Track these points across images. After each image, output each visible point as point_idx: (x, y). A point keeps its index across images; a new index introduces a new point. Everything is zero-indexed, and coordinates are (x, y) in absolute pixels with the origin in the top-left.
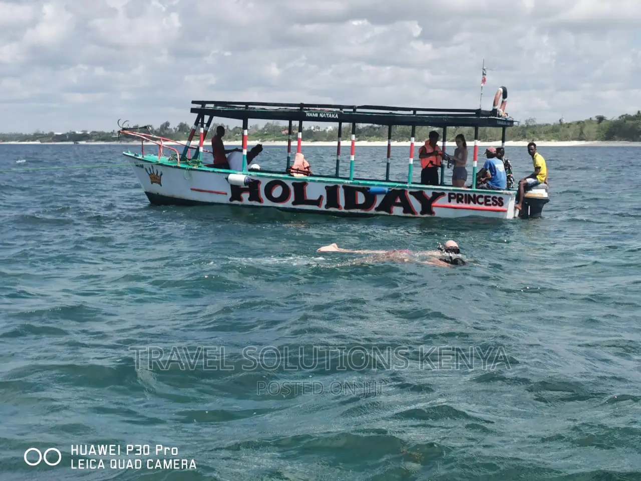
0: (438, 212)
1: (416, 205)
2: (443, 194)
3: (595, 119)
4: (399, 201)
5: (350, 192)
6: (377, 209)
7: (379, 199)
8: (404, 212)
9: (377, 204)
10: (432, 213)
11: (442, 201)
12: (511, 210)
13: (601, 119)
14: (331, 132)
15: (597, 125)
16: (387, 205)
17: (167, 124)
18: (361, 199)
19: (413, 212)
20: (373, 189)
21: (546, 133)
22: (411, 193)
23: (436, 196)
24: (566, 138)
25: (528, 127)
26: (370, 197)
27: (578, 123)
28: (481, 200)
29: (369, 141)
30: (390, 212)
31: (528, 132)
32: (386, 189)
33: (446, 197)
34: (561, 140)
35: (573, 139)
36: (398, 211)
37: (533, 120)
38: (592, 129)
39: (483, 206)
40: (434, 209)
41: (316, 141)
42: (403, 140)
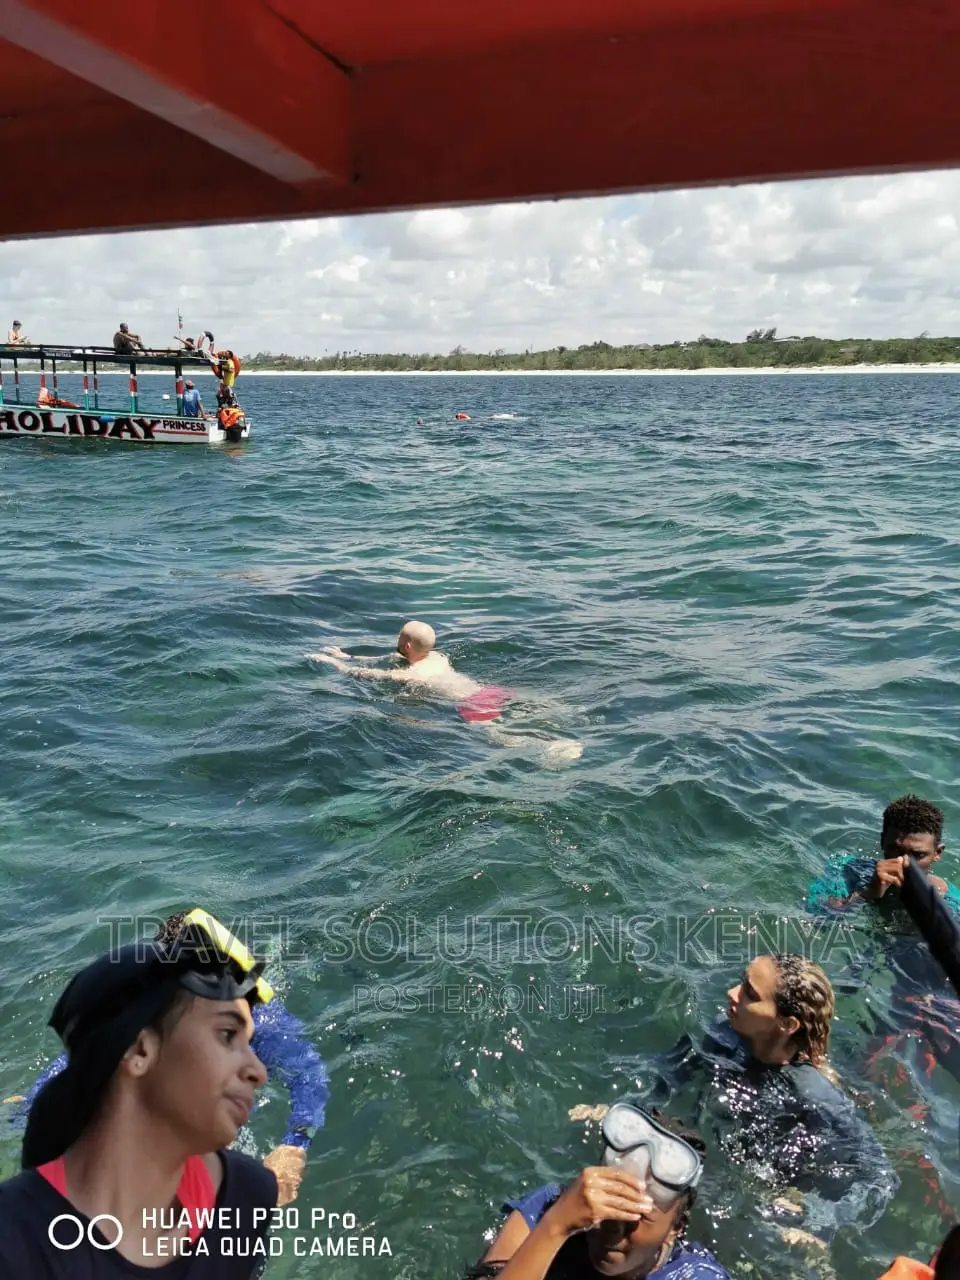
0: (158, 437)
1: (140, 431)
2: (159, 422)
3: (558, 349)
4: (126, 427)
5: (87, 420)
6: (110, 435)
7: (111, 426)
8: (132, 437)
9: (109, 431)
10: (152, 437)
11: (159, 427)
12: (215, 436)
13: (562, 349)
14: (320, 361)
15: (558, 355)
16: (117, 431)
18: (96, 426)
19: (138, 437)
20: (103, 417)
21: (513, 362)
22: (134, 421)
23: (154, 423)
24: (531, 368)
25: (498, 357)
26: (103, 425)
27: (543, 353)
28: (188, 426)
30: (120, 436)
31: (498, 361)
32: (114, 417)
33: (162, 424)
36: (126, 436)
38: (554, 359)
39: (190, 431)
40: (154, 434)
41: (305, 370)
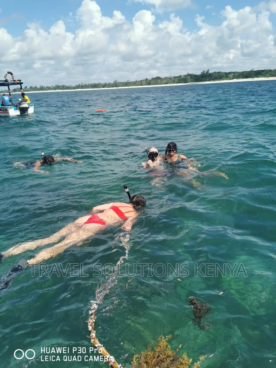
3: (145, 79)
13: (147, 79)
14: (74, 86)
15: (145, 81)
17: (26, 87)
21: (133, 84)
24: (137, 85)
25: (128, 83)
27: (141, 81)
29: (85, 89)
31: (128, 84)
34: (136, 86)
35: (140, 86)
37: (128, 81)
38: (144, 83)
41: (70, 89)
42: (94, 88)
